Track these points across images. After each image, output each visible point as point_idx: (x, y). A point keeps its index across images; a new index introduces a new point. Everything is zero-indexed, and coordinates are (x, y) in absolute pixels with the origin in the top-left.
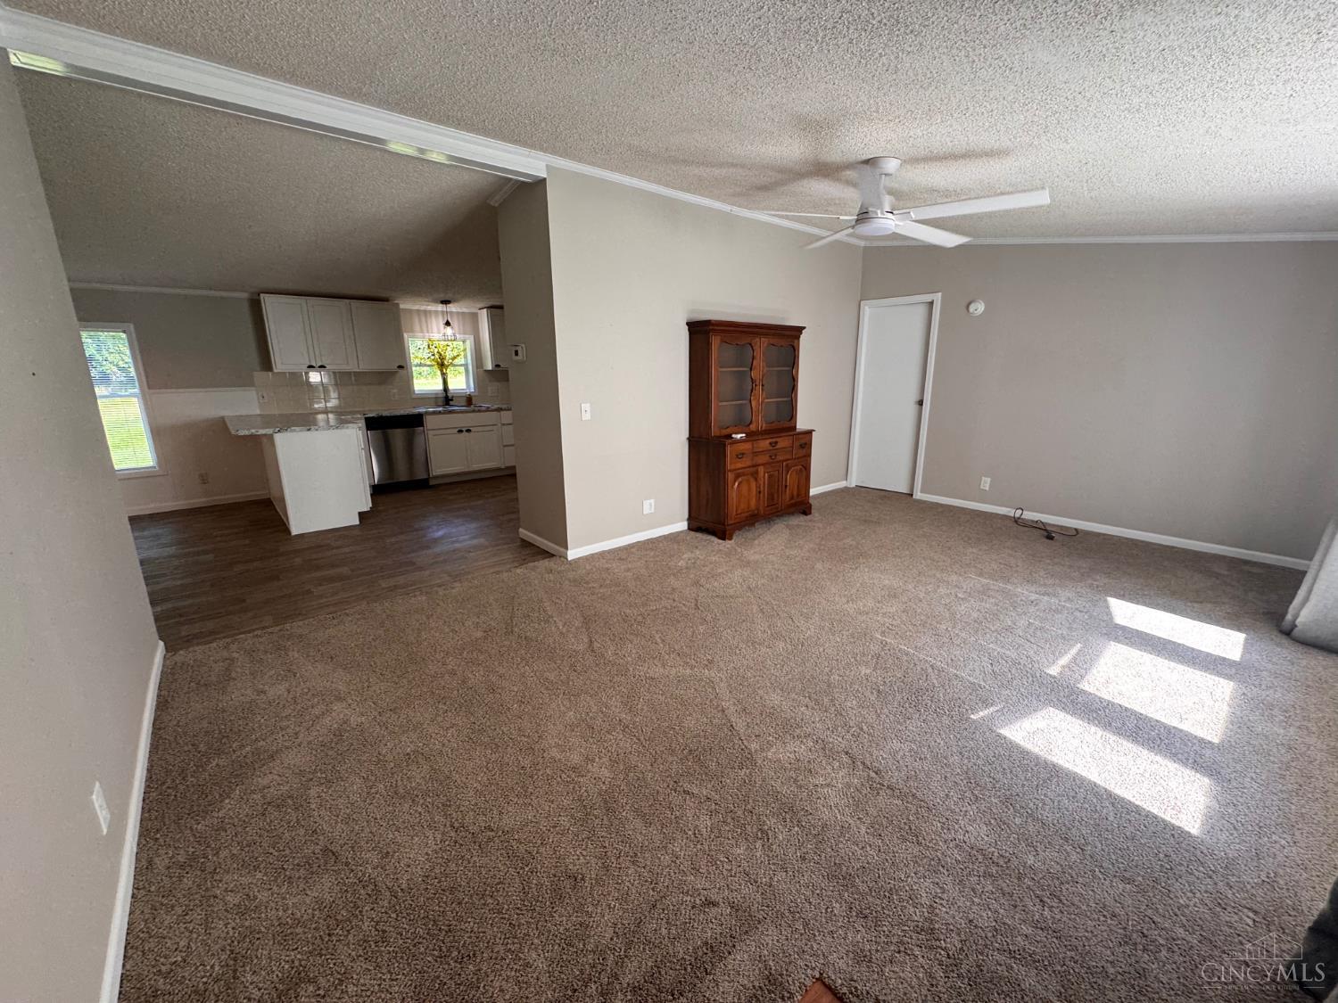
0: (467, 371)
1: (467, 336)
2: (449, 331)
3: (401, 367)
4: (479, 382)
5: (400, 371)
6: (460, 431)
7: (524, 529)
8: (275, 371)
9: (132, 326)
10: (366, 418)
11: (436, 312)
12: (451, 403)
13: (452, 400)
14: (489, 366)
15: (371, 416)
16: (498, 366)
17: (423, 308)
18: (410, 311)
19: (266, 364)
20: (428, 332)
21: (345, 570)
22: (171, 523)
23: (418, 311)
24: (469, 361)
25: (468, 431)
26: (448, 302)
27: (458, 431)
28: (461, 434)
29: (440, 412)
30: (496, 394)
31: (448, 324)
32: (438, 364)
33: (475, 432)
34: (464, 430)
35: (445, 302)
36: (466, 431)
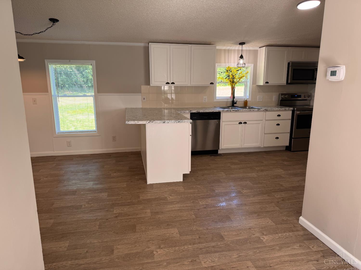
0: (246, 86)
1: (250, 64)
2: (241, 61)
3: (212, 83)
4: (253, 93)
5: (212, 85)
6: (240, 123)
7: (303, 217)
8: (151, 85)
9: (94, 62)
10: (191, 113)
11: (234, 50)
12: (235, 105)
13: (236, 103)
14: (261, 82)
15: (194, 112)
16: (267, 83)
17: (228, 48)
18: (220, 50)
19: (148, 82)
20: (228, 63)
21: (174, 232)
22: (97, 162)
23: (225, 50)
24: (249, 80)
25: (245, 123)
26: (243, 44)
27: (239, 123)
28: (240, 125)
29: (231, 111)
30: (262, 100)
31: (242, 57)
32: (230, 81)
33: (248, 124)
34: (243, 122)
35: (241, 44)
36: (244, 123)
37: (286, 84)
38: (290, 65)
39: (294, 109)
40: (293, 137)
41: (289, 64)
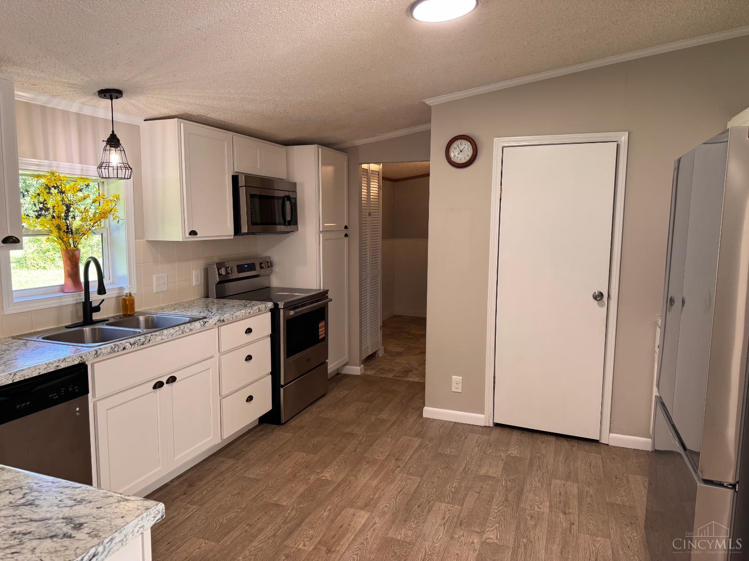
0: (109, 244)
2: (115, 158)
4: (139, 267)
6: (159, 385)
12: (96, 316)
13: (98, 309)
14: (173, 233)
16: (193, 233)
20: (47, 159)
24: (121, 224)
25: (172, 380)
26: (114, 95)
27: (155, 387)
28: (159, 391)
29: (124, 348)
30: (165, 288)
31: (113, 141)
32: (59, 228)
33: (180, 381)
34: (164, 380)
35: (108, 95)
36: (168, 382)
37: (232, 237)
38: (242, 181)
39: (276, 305)
40: (282, 383)
41: (235, 179)
